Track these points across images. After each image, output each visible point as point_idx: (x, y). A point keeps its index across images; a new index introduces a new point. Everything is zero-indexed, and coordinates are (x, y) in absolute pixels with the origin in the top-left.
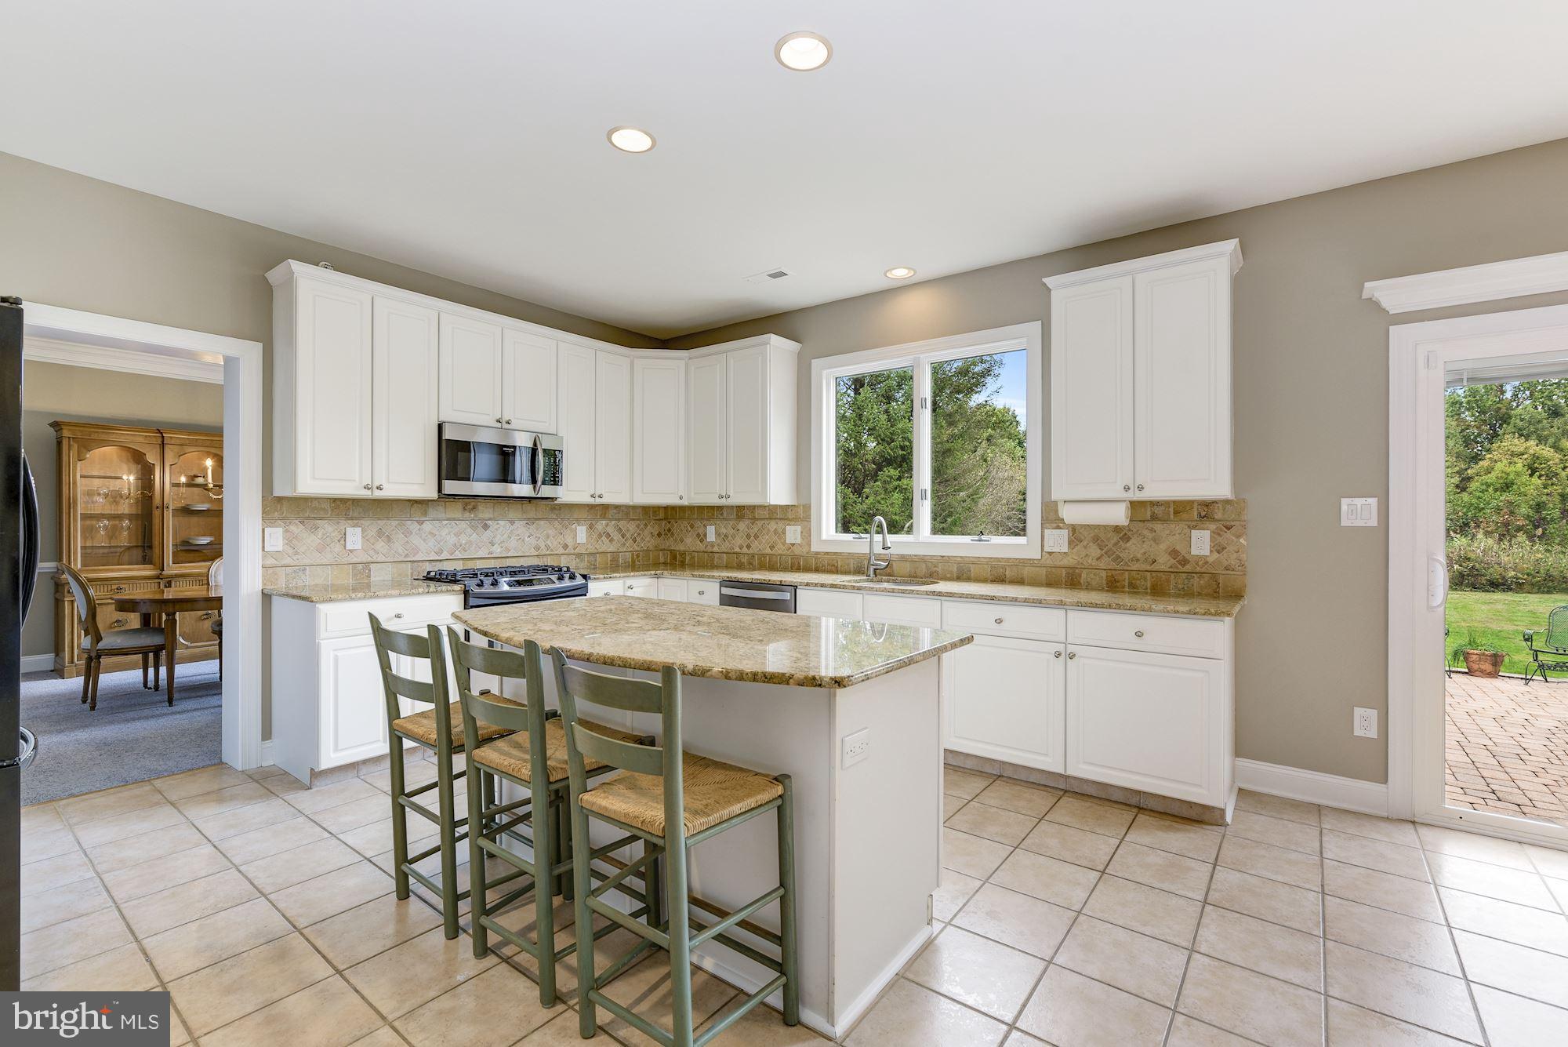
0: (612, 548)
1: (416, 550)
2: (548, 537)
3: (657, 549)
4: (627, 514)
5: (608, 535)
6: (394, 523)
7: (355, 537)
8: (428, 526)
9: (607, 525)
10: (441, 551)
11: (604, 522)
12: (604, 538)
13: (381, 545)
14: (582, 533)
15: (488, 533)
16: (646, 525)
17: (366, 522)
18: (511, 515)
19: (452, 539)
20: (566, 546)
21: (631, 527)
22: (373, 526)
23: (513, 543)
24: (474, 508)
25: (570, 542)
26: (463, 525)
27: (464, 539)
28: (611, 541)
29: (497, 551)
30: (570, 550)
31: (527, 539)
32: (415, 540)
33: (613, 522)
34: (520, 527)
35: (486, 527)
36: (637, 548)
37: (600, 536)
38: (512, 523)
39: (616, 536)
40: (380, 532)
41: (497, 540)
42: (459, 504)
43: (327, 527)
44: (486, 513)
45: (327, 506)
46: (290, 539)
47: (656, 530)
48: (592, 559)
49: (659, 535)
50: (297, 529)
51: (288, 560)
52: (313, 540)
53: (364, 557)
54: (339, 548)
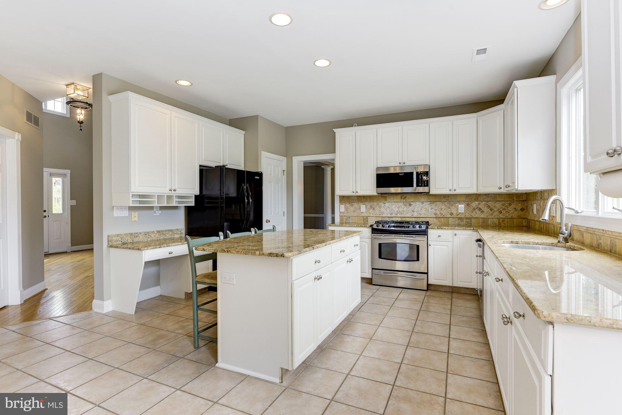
0: (483, 216)
1: (383, 213)
2: (441, 209)
3: (520, 217)
4: (495, 198)
5: (480, 209)
6: (375, 204)
7: (363, 208)
8: (387, 204)
9: (479, 204)
10: (392, 214)
11: (477, 203)
12: (477, 211)
13: (371, 211)
14: (461, 207)
15: (411, 207)
16: (510, 204)
17: (366, 203)
18: (422, 200)
19: (396, 209)
20: (452, 214)
21: (498, 205)
22: (369, 204)
23: (423, 212)
24: (405, 197)
25: (454, 212)
26: (400, 204)
27: (401, 210)
28: (482, 212)
29: (415, 214)
30: (455, 215)
31: (430, 210)
32: (383, 210)
33: (484, 203)
34: (427, 205)
35: (410, 205)
36: (502, 216)
37: (474, 209)
38: (423, 203)
39: (486, 210)
40: (371, 207)
41: (415, 210)
42: (399, 196)
43: (356, 205)
44: (410, 199)
45: (355, 198)
46: (346, 209)
47: (519, 207)
48: (468, 220)
49: (522, 210)
50: (348, 205)
51: (346, 215)
52: (352, 209)
53: (366, 215)
54: (358, 211)
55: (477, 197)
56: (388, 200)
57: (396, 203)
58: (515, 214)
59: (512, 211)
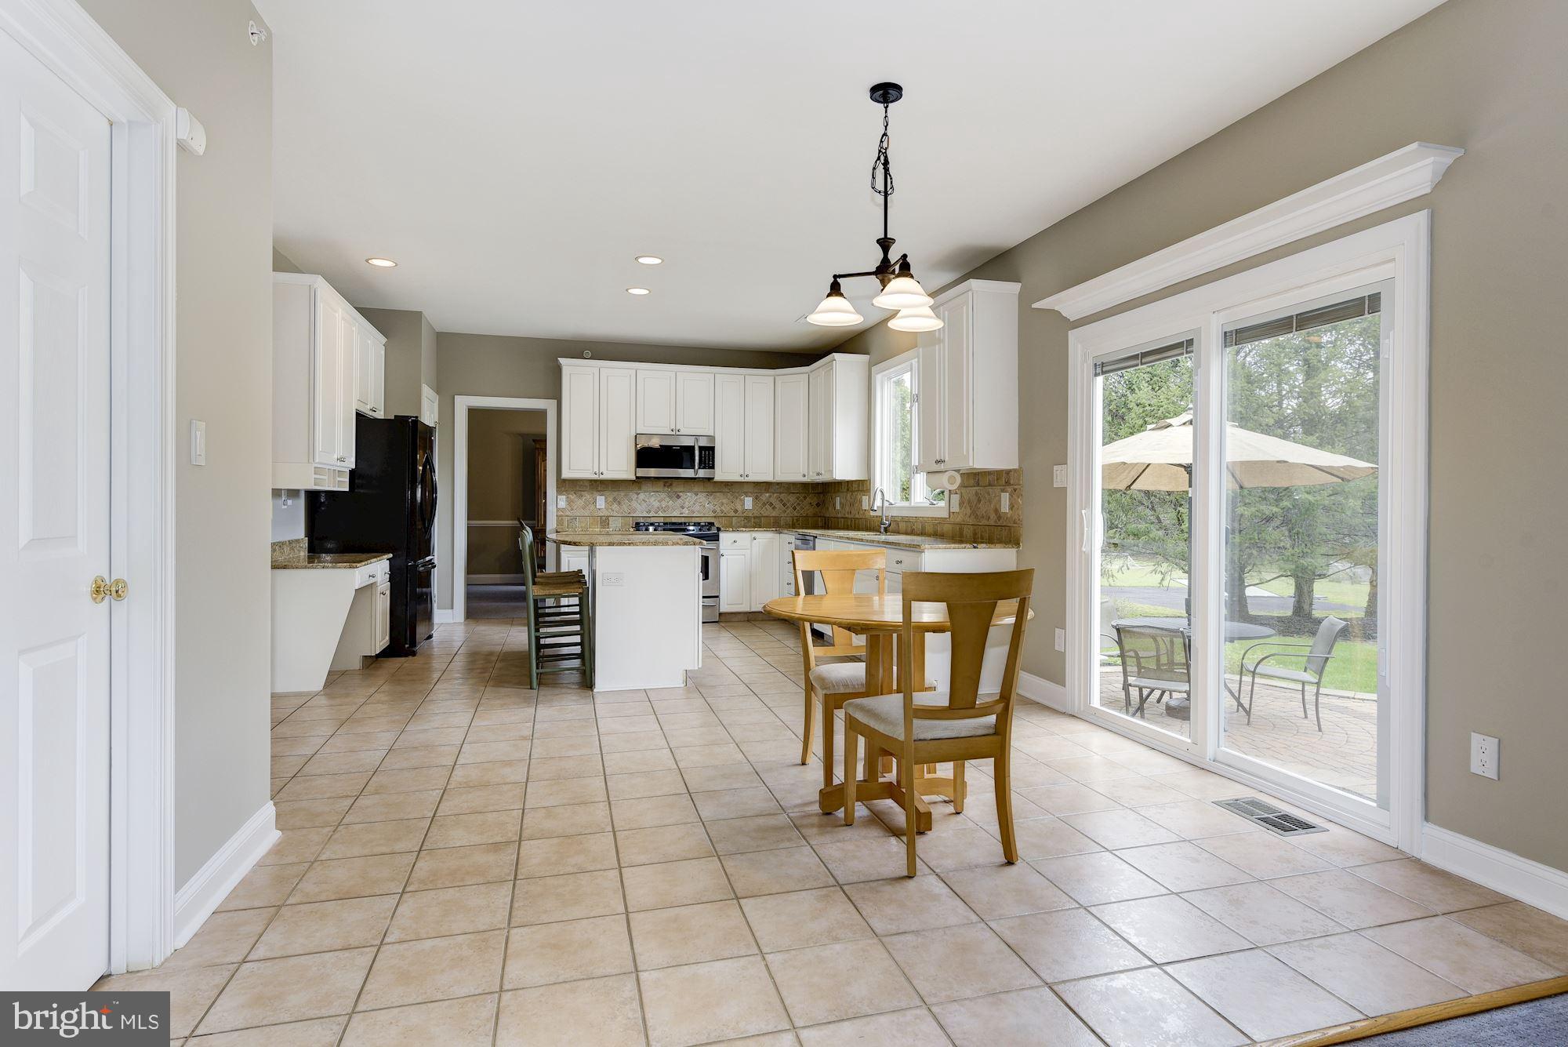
0: (773, 513)
1: (635, 510)
2: (722, 504)
3: (815, 515)
4: (788, 488)
5: (771, 504)
6: (622, 494)
7: (601, 501)
8: (642, 496)
9: (770, 496)
10: (649, 511)
11: (767, 495)
12: (767, 506)
13: (615, 506)
14: (749, 503)
15: (680, 500)
16: (805, 498)
17: (606, 493)
18: (696, 489)
19: (656, 504)
20: (736, 511)
21: (792, 499)
22: (611, 495)
23: (697, 507)
24: (671, 484)
25: (739, 508)
26: (663, 495)
27: (663, 504)
28: (774, 508)
29: (686, 512)
30: (739, 513)
31: (706, 505)
32: (634, 504)
33: (775, 495)
34: (702, 497)
35: (678, 497)
36: (796, 514)
37: (764, 504)
38: (697, 495)
39: (778, 505)
40: (615, 499)
41: (686, 505)
42: (661, 483)
43: (587, 496)
44: (678, 488)
45: (587, 484)
46: (569, 502)
47: (815, 501)
48: (757, 520)
49: (818, 505)
50: (572, 497)
51: (568, 513)
52: (580, 502)
53: (606, 513)
54: (592, 507)
55: (767, 486)
56: (644, 487)
57: (657, 494)
58: (810, 511)
59: (807, 508)
